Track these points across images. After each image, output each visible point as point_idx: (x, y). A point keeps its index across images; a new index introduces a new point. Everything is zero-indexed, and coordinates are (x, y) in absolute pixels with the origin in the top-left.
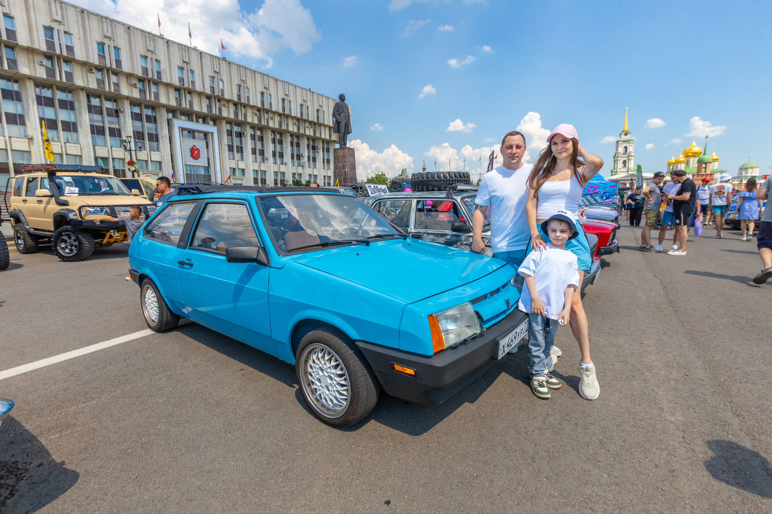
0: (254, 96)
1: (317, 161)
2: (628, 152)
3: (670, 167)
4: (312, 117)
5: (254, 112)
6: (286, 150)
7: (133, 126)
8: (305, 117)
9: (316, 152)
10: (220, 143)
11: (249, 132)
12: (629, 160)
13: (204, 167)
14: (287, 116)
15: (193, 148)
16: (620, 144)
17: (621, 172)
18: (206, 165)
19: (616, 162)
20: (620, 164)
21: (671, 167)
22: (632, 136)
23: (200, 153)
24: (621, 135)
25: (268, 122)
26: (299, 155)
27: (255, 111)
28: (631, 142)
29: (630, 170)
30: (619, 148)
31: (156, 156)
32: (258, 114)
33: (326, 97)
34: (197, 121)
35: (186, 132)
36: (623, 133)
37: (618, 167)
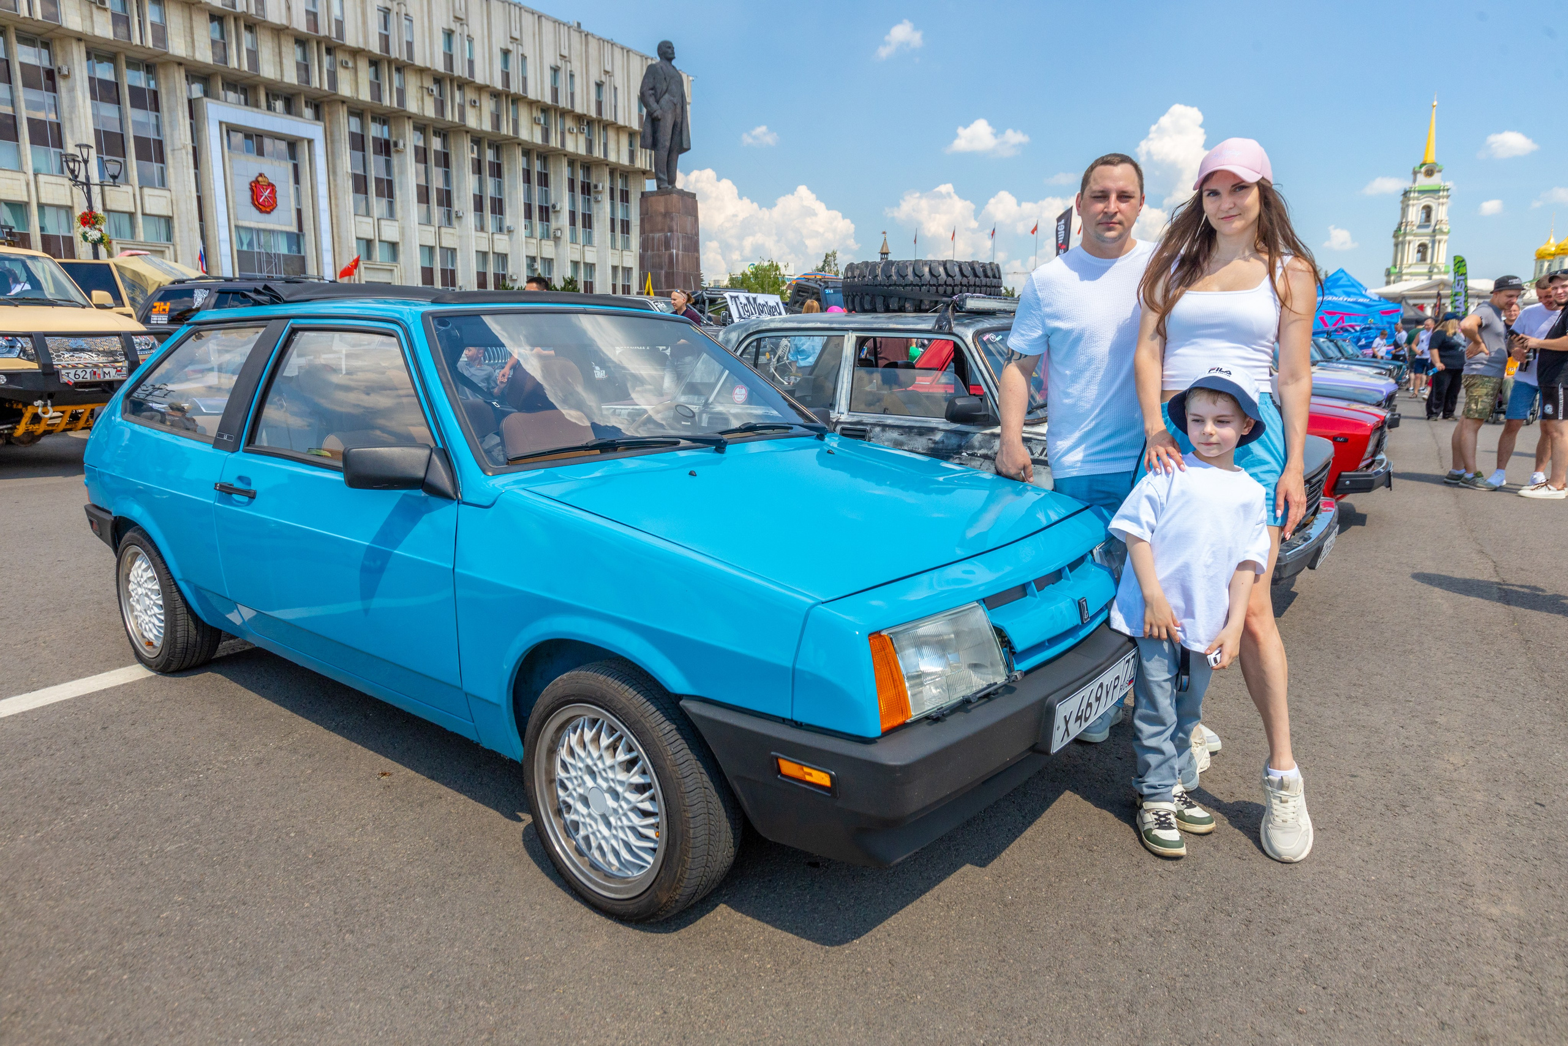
0: (427, 40)
1: (595, 225)
2: (1433, 222)
3: (1542, 266)
4: (585, 105)
5: (426, 85)
6: (510, 193)
7: (95, 116)
8: (563, 103)
9: (592, 200)
10: (332, 170)
11: (411, 139)
12: (1433, 242)
13: (289, 235)
14: (516, 100)
15: (257, 181)
16: (1414, 199)
17: (1411, 274)
18: (294, 229)
19: (1400, 247)
20: (1411, 254)
21: (1546, 265)
22: (1444, 179)
23: (278, 195)
24: (1415, 173)
25: (462, 115)
26: (547, 208)
27: (429, 83)
28: (1441, 194)
29: (1436, 270)
30: (1411, 209)
31: (156, 202)
32: (436, 92)
33: (622, 49)
34: (269, 108)
35: (240, 136)
36: (1423, 169)
37: (1405, 262)
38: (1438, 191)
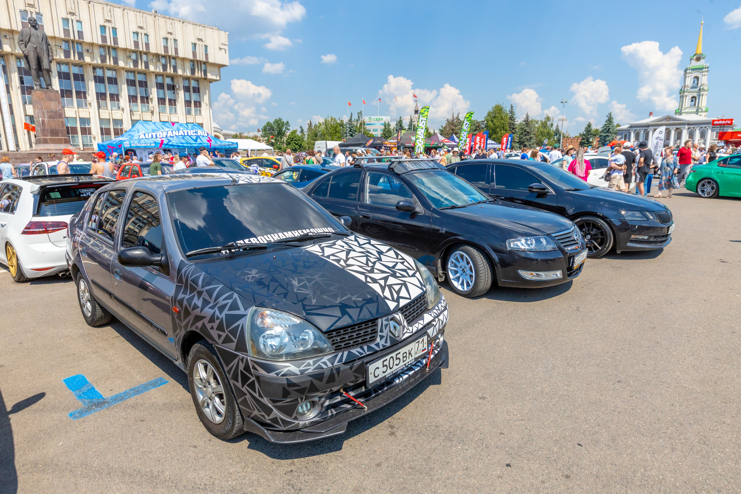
2: (699, 85)
16: (689, 73)
17: (687, 113)
19: (682, 98)
20: (687, 102)
28: (704, 70)
30: (687, 78)
36: (695, 58)
37: (684, 106)
38: (703, 68)
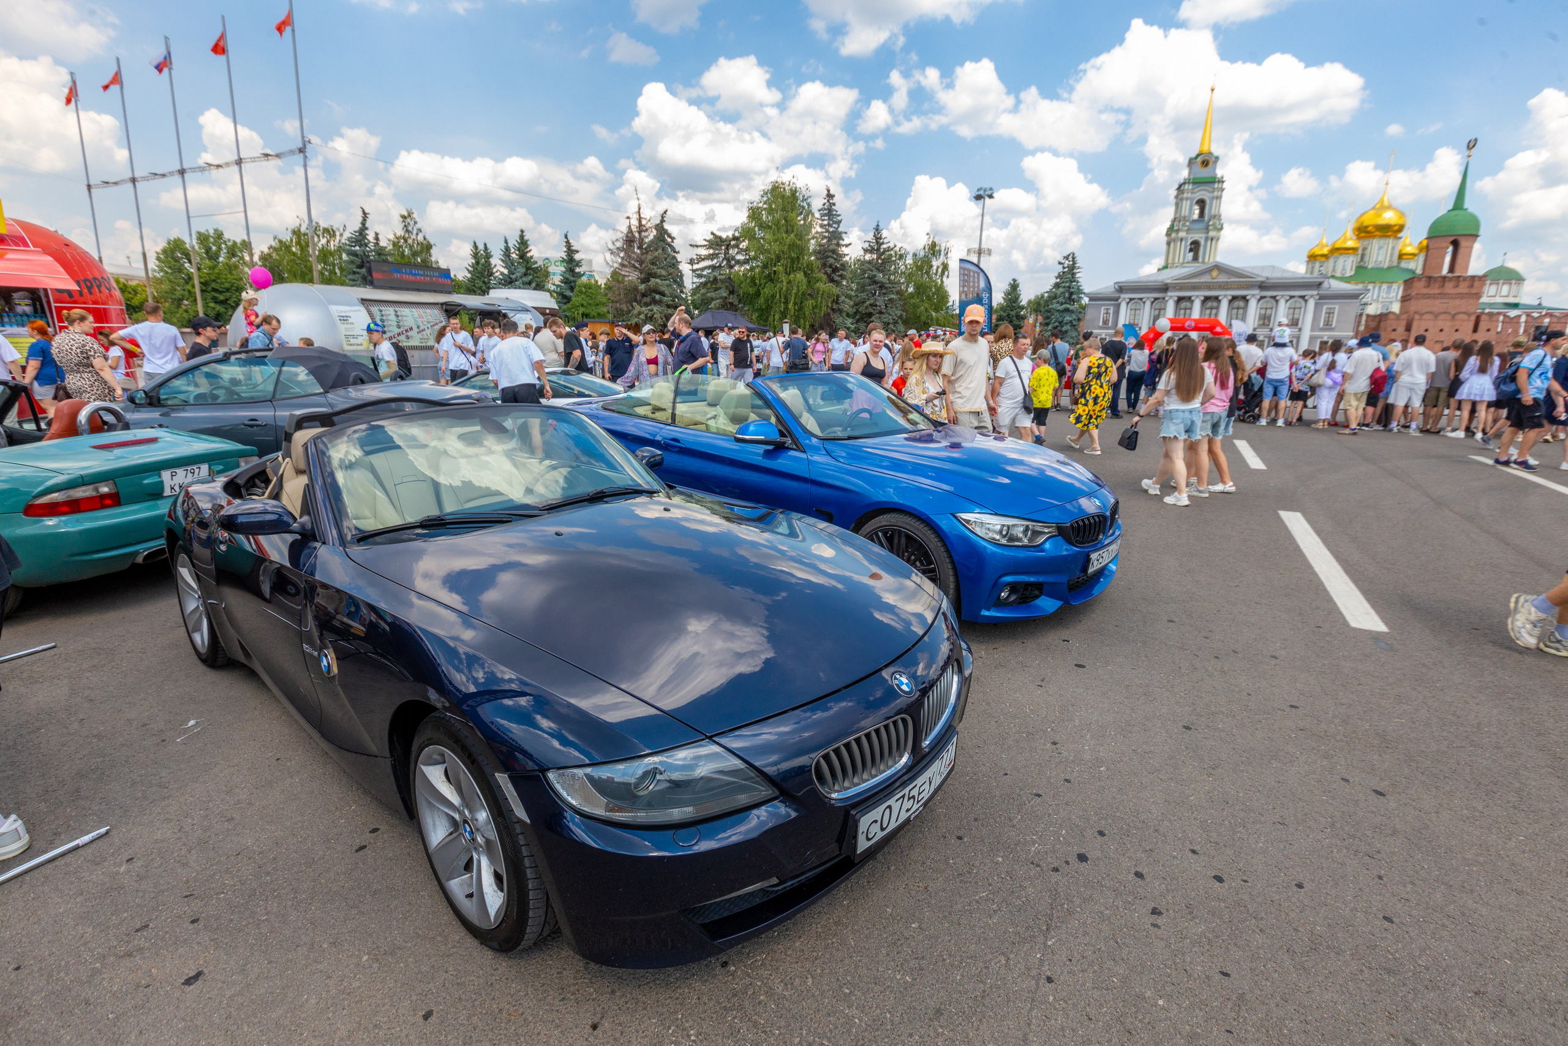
2: (1206, 218)
12: (1207, 239)
16: (1189, 192)
19: (1172, 244)
20: (1183, 252)
28: (1216, 186)
30: (1184, 202)
36: (1199, 159)
37: (1177, 261)
38: (1213, 182)
